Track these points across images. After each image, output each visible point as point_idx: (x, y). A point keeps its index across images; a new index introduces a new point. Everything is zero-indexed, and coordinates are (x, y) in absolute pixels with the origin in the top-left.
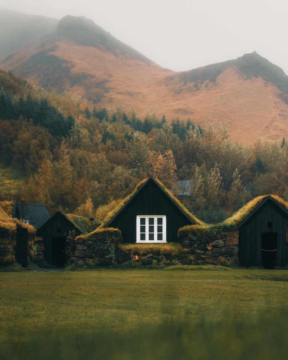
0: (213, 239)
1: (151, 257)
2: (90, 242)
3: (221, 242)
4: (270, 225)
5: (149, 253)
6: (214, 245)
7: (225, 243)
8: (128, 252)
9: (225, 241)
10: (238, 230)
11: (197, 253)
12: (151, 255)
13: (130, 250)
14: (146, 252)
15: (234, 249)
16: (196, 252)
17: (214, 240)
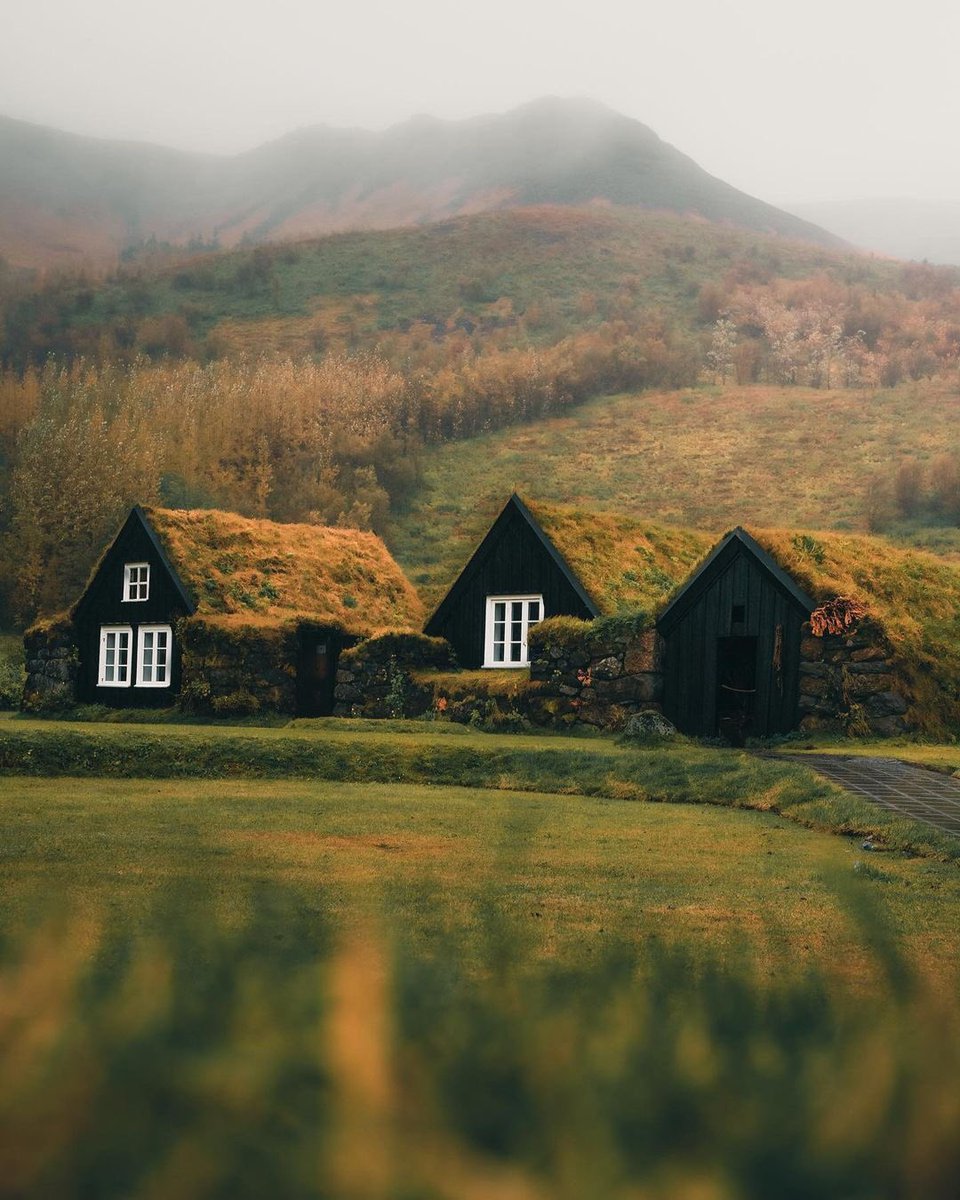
0: (597, 655)
1: (472, 702)
2: (359, 664)
3: (612, 663)
4: (738, 613)
5: (470, 692)
6: (598, 673)
7: (623, 668)
8: (426, 690)
9: (622, 660)
10: (654, 630)
11: (562, 694)
12: (471, 698)
13: (431, 685)
14: (461, 690)
15: (640, 684)
16: (561, 690)
17: (598, 657)
